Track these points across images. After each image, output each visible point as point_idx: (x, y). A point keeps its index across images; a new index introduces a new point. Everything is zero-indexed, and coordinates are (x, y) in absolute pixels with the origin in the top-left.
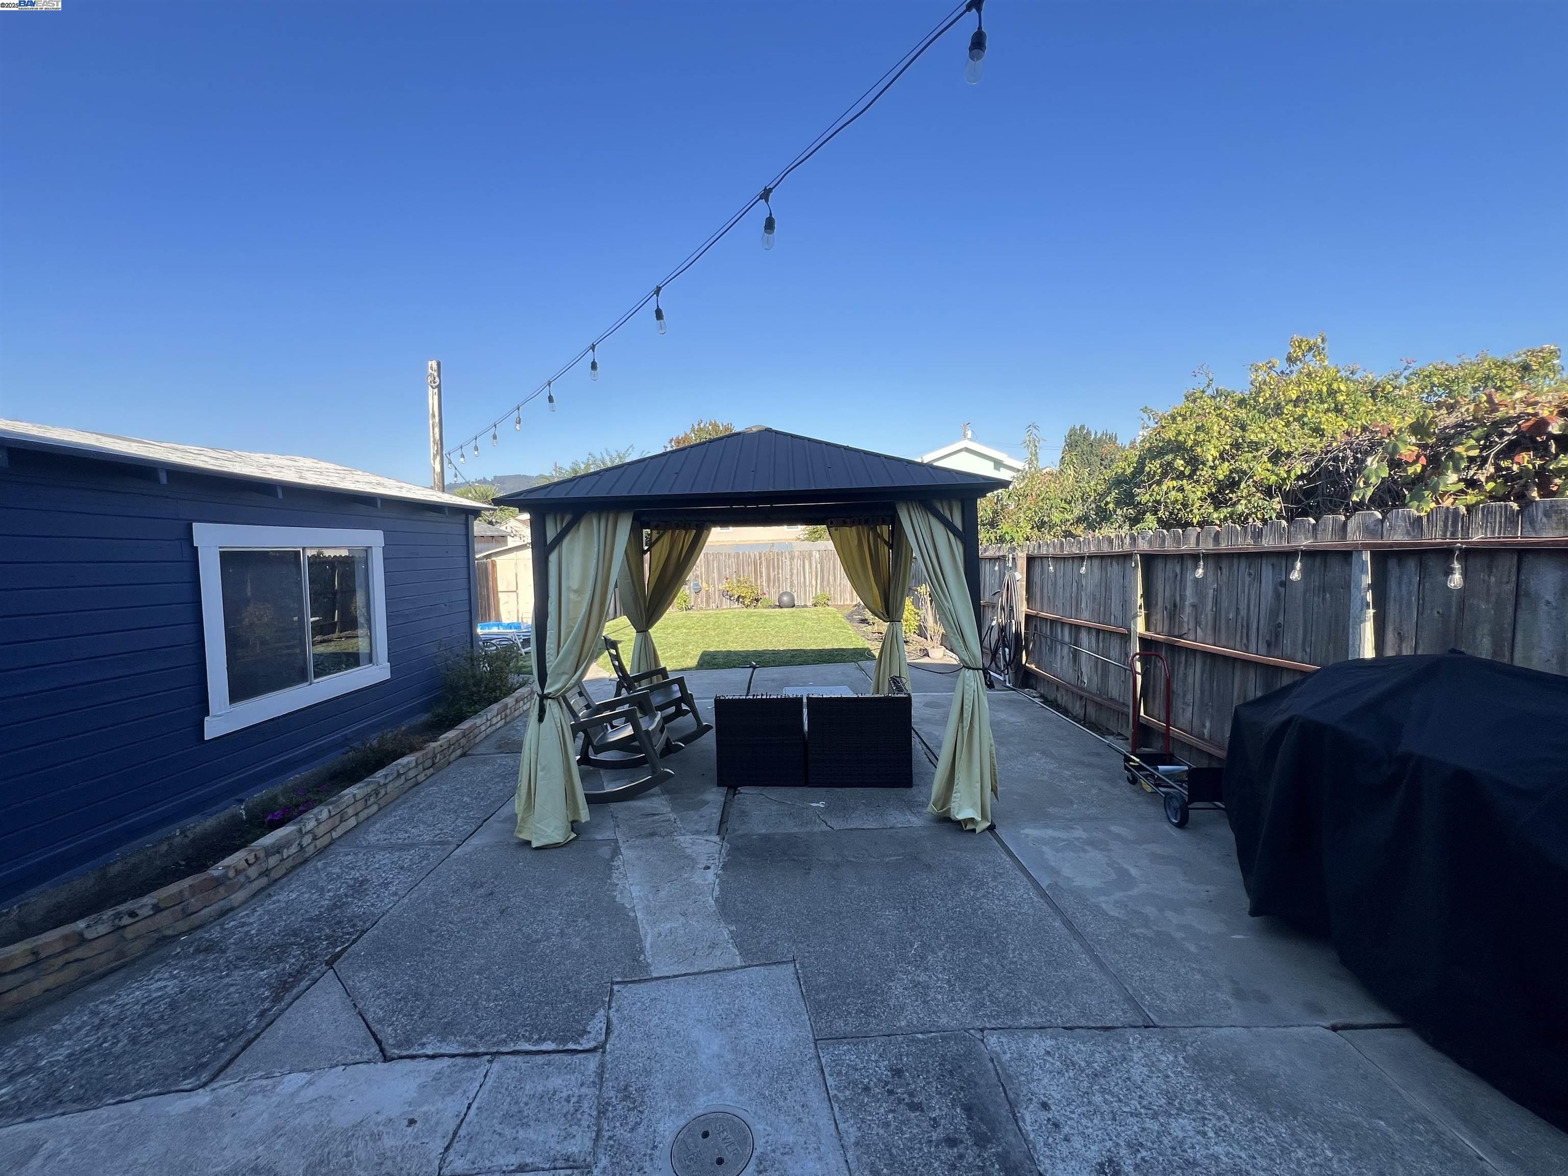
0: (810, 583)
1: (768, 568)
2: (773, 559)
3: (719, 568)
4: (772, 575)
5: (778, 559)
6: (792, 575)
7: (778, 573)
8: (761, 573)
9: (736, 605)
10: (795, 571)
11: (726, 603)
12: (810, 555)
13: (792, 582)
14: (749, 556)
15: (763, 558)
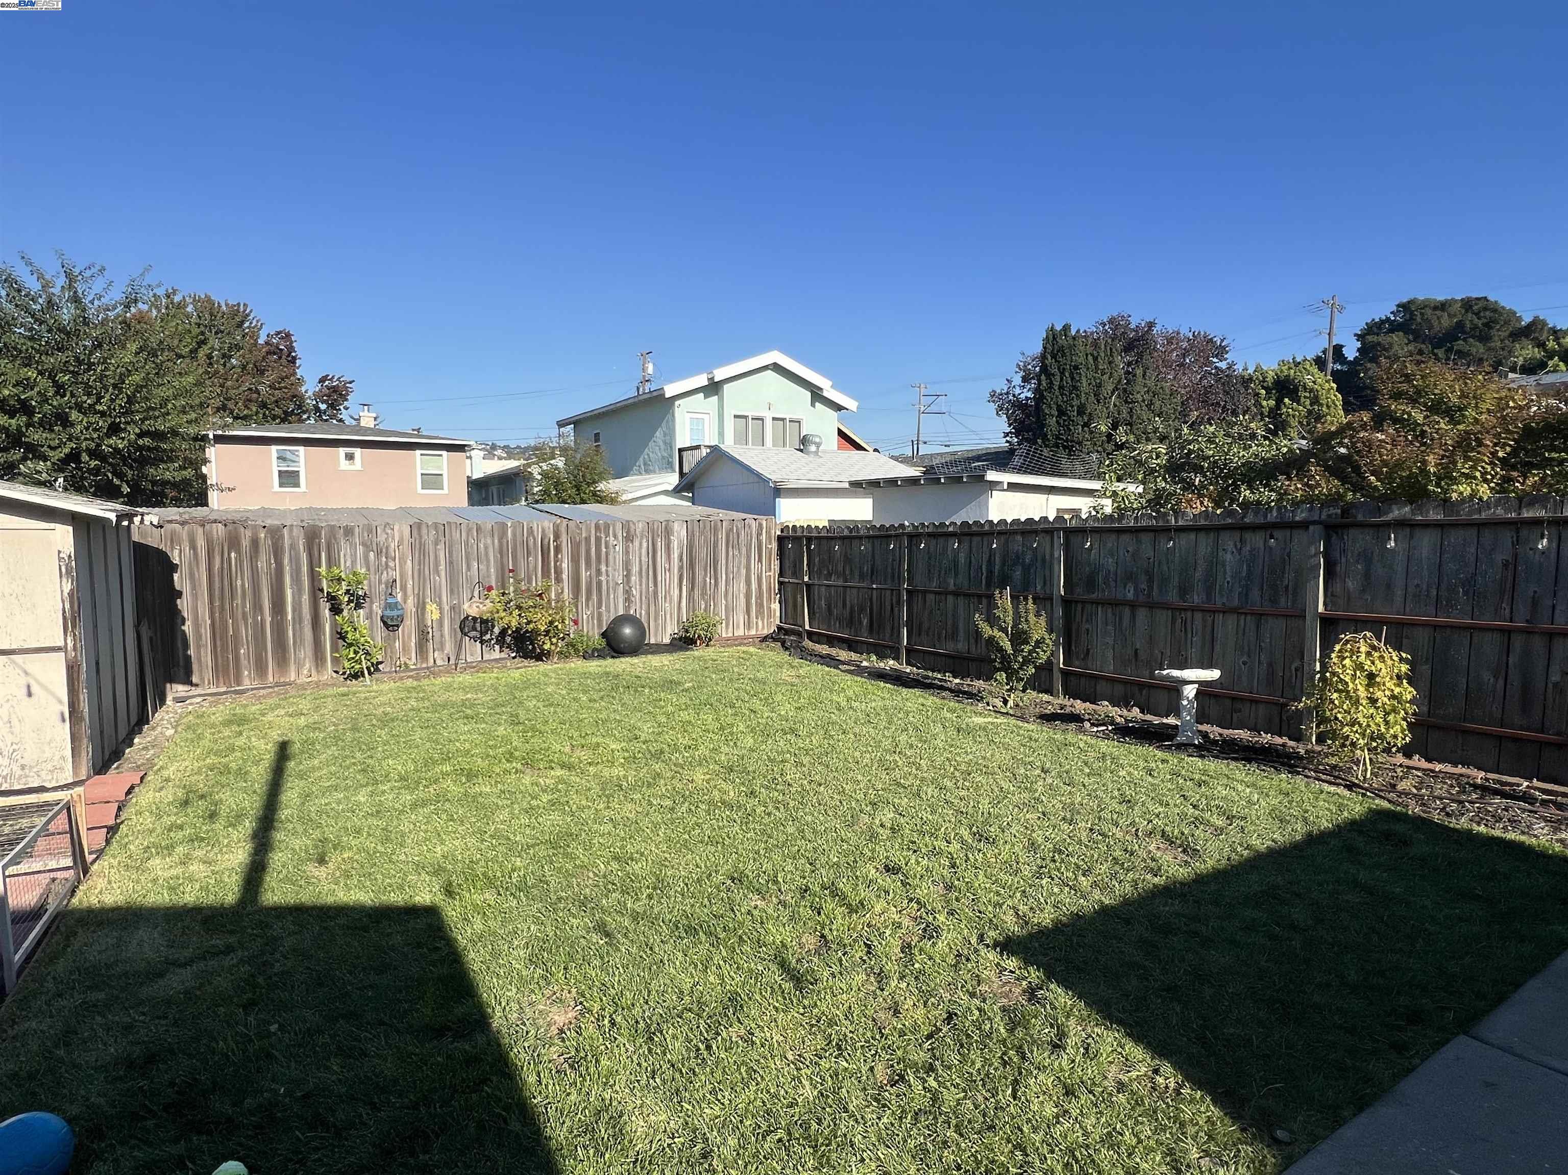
0: (667, 592)
1: (575, 561)
2: (588, 539)
3: (451, 563)
4: (584, 575)
5: (598, 539)
6: (628, 576)
7: (599, 572)
8: (558, 572)
9: (496, 654)
10: (635, 569)
11: (473, 651)
12: (668, 532)
13: (628, 593)
14: (531, 531)
15: (564, 538)
